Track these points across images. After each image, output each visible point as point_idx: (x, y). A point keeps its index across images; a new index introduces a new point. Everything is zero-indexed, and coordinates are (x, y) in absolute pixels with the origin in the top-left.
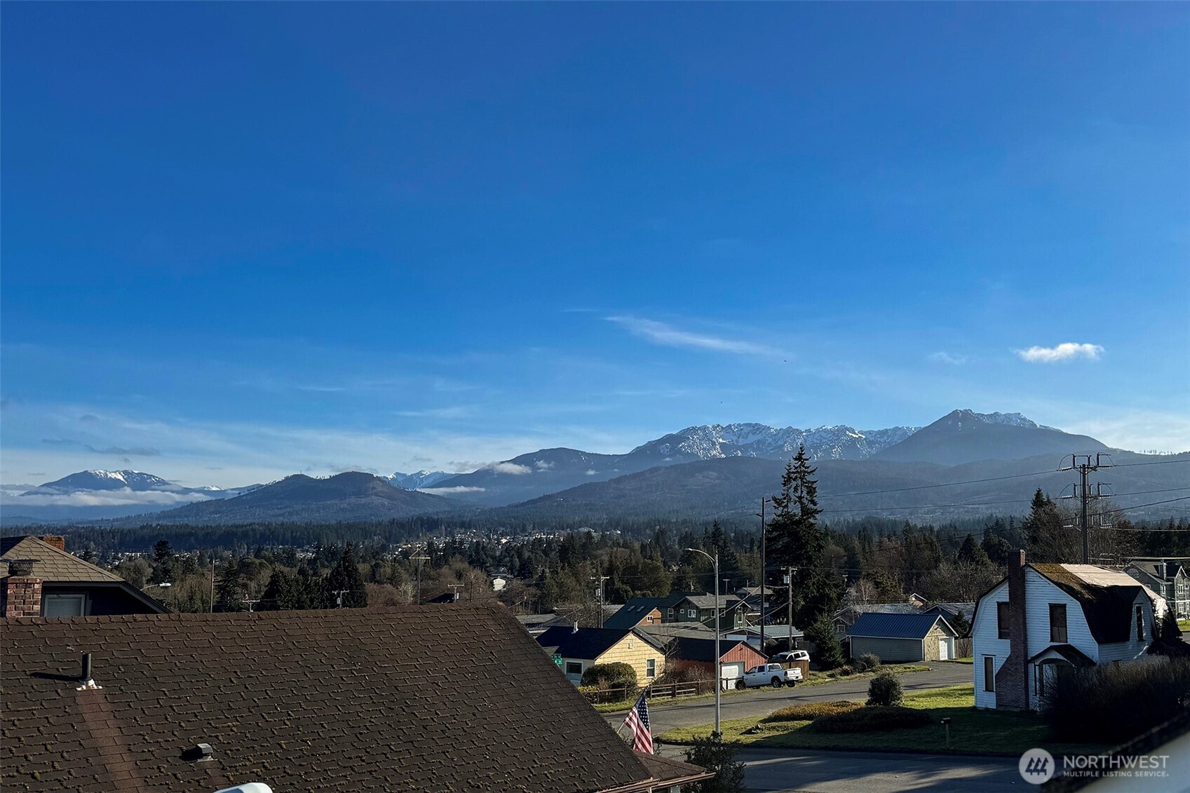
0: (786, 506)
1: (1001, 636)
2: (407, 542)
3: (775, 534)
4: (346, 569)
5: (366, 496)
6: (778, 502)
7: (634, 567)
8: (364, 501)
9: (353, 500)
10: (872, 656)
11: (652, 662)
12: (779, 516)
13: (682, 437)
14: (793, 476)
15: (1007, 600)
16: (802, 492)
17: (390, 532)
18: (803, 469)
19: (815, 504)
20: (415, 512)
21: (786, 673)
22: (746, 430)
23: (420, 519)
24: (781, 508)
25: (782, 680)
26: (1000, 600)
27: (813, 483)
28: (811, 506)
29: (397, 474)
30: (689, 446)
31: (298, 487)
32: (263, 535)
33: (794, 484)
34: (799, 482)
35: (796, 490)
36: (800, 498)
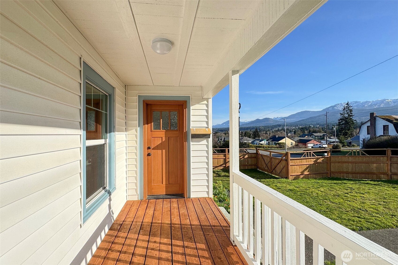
0: (344, 115)
1: (368, 134)
2: (275, 129)
3: (341, 121)
4: (256, 131)
5: (269, 121)
6: (341, 114)
7: (315, 131)
8: (268, 122)
9: (266, 122)
10: (354, 144)
11: (292, 143)
12: (342, 117)
13: (335, 106)
14: (346, 108)
15: (370, 125)
16: (348, 111)
17: (272, 127)
18: (348, 106)
19: (352, 114)
20: (277, 124)
21: (322, 146)
22: (353, 103)
23: (278, 125)
24: (342, 115)
25: (322, 147)
26: (368, 125)
27: (352, 109)
28: (351, 114)
29: (274, 118)
30: (337, 108)
31: (258, 121)
32: (252, 128)
33: (346, 110)
34: (347, 109)
35: (346, 111)
36: (348, 113)
